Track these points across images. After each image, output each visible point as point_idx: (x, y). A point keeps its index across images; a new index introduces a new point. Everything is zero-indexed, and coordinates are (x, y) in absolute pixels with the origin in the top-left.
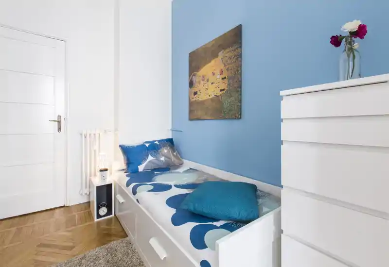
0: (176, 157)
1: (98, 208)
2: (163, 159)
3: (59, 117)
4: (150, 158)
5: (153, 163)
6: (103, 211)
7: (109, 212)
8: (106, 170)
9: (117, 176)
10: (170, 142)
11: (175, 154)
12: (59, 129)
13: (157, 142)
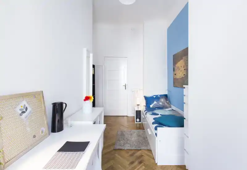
0: (168, 103)
1: (136, 119)
2: (161, 103)
3: (126, 84)
4: (155, 102)
5: (157, 105)
6: (138, 120)
7: (140, 121)
8: (139, 105)
9: (142, 108)
10: (166, 96)
11: (167, 102)
12: (126, 89)
13: (159, 96)
